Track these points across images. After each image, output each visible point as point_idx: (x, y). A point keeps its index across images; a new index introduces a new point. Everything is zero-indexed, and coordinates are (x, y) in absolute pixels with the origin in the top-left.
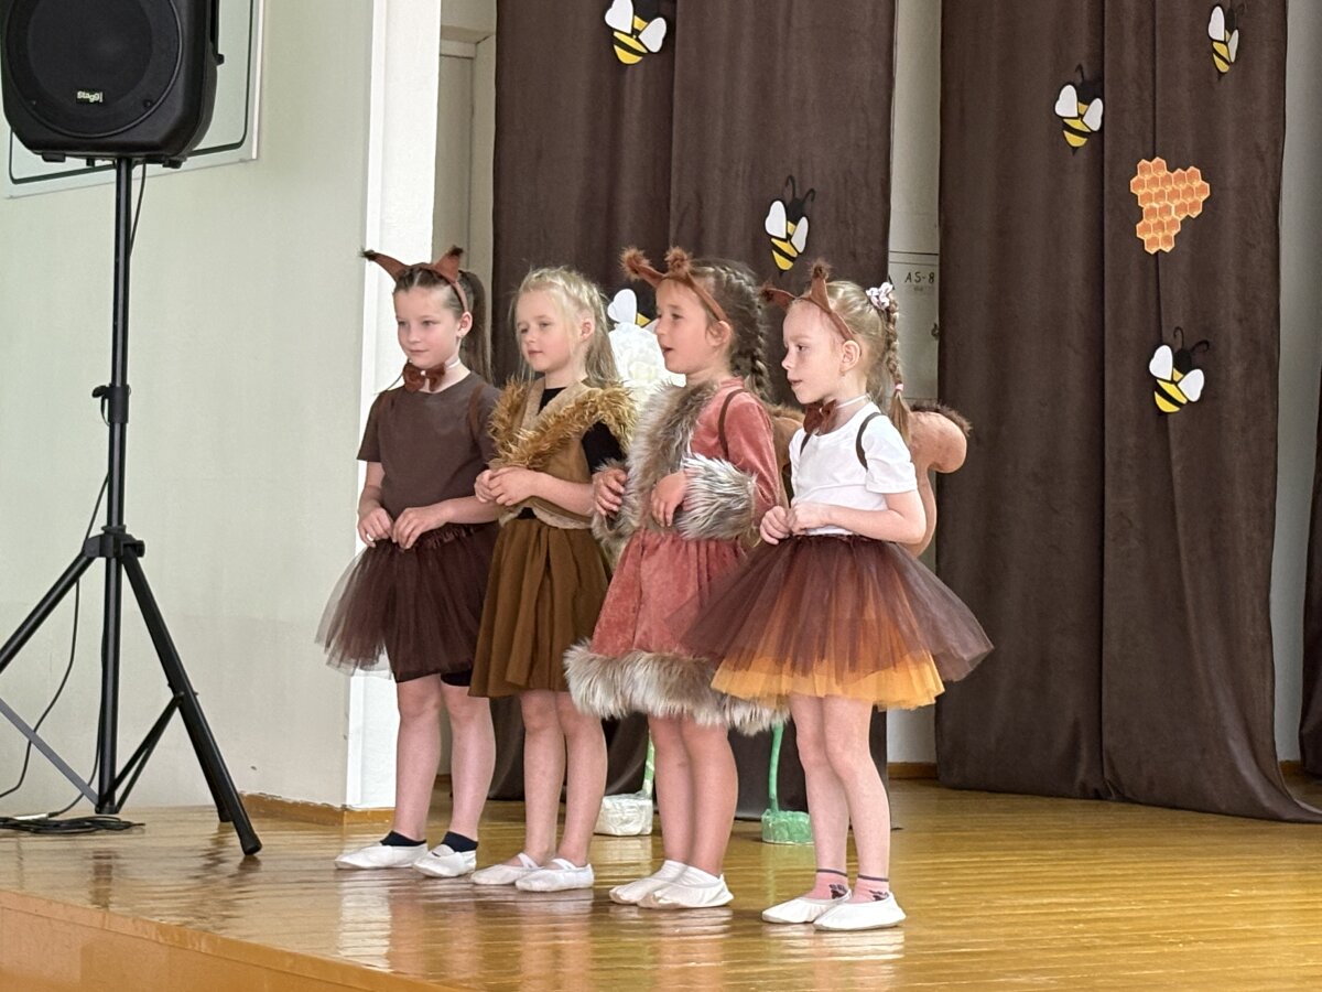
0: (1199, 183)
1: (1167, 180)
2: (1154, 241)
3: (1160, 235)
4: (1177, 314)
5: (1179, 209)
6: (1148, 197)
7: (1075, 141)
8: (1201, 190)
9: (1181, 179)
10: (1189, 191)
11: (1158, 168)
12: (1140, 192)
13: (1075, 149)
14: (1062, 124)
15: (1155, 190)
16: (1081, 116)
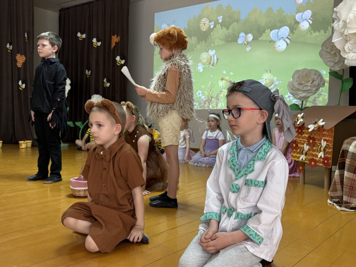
0: (24, 57)
1: (20, 57)
2: (19, 66)
3: (20, 65)
4: (22, 76)
5: (22, 61)
6: (18, 59)
7: (9, 51)
8: (25, 58)
9: (22, 57)
10: (23, 58)
11: (19, 55)
13: (9, 52)
14: (7, 49)
15: (19, 58)
16: (10, 48)
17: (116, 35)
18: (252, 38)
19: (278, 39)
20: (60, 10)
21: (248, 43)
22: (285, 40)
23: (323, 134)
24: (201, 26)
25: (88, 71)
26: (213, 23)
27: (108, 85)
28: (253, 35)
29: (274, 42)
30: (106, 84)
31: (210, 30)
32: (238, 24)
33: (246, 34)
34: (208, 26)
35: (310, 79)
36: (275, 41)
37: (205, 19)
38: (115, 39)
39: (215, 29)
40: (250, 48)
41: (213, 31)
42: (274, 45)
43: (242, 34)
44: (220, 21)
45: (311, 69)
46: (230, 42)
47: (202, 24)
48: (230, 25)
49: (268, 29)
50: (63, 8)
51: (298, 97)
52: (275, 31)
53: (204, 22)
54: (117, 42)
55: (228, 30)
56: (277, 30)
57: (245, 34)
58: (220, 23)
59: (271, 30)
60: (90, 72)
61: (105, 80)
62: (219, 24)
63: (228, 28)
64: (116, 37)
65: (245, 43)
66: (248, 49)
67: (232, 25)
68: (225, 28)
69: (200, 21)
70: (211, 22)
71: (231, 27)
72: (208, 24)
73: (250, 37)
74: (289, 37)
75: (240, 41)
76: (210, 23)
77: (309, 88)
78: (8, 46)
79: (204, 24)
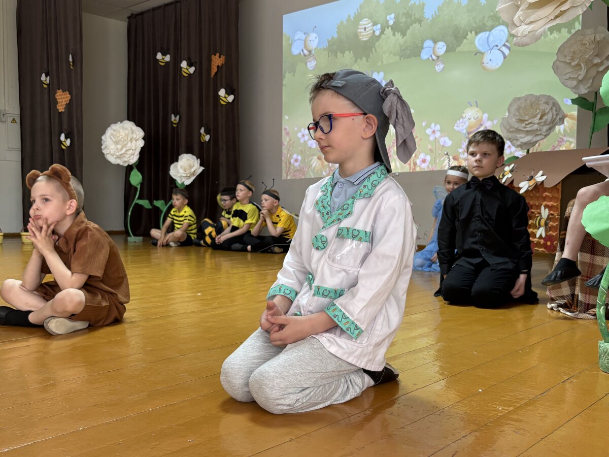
0: (68, 95)
1: (62, 94)
2: (60, 109)
3: (62, 108)
4: (65, 126)
5: (65, 101)
6: (59, 99)
7: (45, 86)
8: (69, 97)
9: (65, 94)
10: (67, 97)
11: (60, 92)
12: (57, 98)
13: (45, 88)
14: (42, 82)
15: (60, 97)
16: (46, 80)
17: (218, 54)
18: (445, 48)
19: (488, 48)
20: (129, 18)
21: (438, 57)
22: (501, 49)
23: (544, 196)
24: (360, 33)
25: (175, 117)
26: (379, 26)
27: (207, 138)
28: (446, 43)
29: (482, 54)
30: (204, 136)
31: (374, 39)
32: (421, 26)
33: (435, 42)
34: (372, 31)
35: (538, 111)
36: (484, 53)
37: (366, 21)
38: (216, 60)
39: (383, 36)
40: (442, 66)
41: (380, 41)
42: (482, 59)
43: (428, 43)
44: (391, 23)
45: (540, 95)
46: (409, 56)
47: (360, 29)
48: (408, 28)
49: (471, 32)
50: (134, 13)
51: (518, 143)
52: (483, 35)
53: (364, 26)
54: (220, 65)
55: (405, 37)
56: (488, 33)
57: (433, 42)
58: (392, 27)
59: (477, 34)
60: (178, 117)
61: (202, 131)
62: (390, 28)
63: (404, 34)
64: (218, 57)
65: (434, 57)
66: (439, 67)
67: (411, 28)
68: (400, 34)
69: (359, 24)
70: (377, 24)
71: (409, 32)
72: (370, 28)
73: (441, 48)
74: (507, 44)
75: (425, 55)
76: (375, 27)
77: (536, 126)
78: (43, 77)
79: (365, 29)
